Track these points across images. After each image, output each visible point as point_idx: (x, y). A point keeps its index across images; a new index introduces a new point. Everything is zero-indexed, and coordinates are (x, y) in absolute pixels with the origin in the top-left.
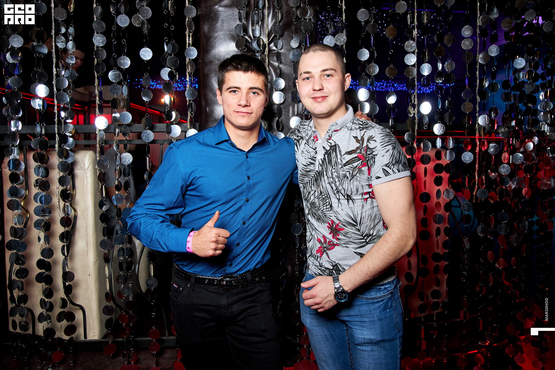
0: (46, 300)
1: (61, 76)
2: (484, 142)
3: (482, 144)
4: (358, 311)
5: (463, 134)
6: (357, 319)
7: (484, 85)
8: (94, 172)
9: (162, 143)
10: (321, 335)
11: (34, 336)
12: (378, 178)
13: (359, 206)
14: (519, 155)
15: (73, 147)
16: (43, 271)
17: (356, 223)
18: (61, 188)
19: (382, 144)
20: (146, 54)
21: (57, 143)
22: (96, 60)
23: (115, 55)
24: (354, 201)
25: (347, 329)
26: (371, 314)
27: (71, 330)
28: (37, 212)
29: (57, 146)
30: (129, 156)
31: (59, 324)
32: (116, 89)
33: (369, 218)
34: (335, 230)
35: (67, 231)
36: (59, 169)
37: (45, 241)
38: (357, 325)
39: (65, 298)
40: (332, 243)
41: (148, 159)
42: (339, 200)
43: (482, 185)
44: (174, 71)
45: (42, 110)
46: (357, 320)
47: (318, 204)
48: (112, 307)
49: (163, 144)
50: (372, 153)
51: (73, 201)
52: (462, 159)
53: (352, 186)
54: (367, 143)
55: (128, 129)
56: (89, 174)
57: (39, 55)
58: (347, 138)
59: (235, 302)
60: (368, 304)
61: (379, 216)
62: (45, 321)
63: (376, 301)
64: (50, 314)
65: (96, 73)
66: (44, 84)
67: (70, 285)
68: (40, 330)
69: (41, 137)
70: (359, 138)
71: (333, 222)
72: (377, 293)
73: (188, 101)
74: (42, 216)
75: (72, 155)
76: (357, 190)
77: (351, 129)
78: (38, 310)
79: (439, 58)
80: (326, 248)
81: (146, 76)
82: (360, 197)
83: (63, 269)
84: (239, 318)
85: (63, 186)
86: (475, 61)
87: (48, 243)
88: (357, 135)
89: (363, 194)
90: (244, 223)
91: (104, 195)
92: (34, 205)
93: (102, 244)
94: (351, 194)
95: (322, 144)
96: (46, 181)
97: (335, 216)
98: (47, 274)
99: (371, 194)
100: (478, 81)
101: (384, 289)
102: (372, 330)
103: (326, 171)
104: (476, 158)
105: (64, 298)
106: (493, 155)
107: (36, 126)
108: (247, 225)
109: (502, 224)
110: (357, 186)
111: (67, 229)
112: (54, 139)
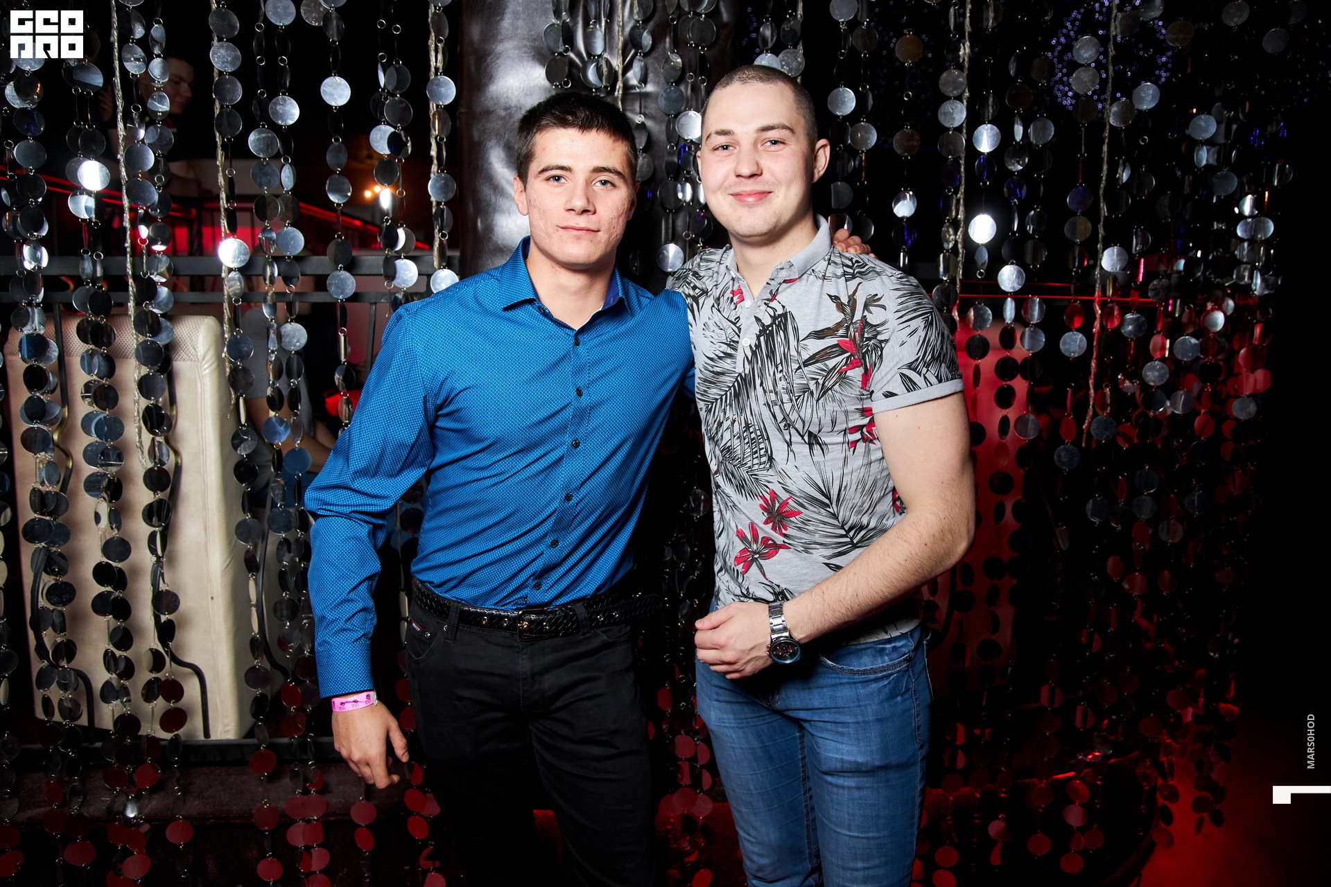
0: (118, 653)
1: (138, 142)
2: (1112, 309)
3: (1107, 314)
4: (830, 698)
5: (1066, 291)
6: (826, 717)
7: (1119, 178)
8: (219, 366)
9: (373, 301)
10: (741, 748)
11: (93, 732)
12: (889, 395)
13: (838, 459)
14: (1190, 342)
15: (168, 309)
16: (109, 589)
17: (829, 499)
18: (144, 403)
19: (900, 314)
20: (337, 92)
21: (132, 298)
22: (217, 105)
23: (262, 93)
24: (824, 447)
25: (802, 737)
26: (860, 706)
27: (174, 719)
28: (90, 456)
29: (131, 304)
30: (300, 330)
31: (148, 707)
32: (267, 174)
33: (860, 487)
34: (779, 515)
35: (160, 502)
36: (138, 358)
37: (111, 523)
38: (827, 730)
39: (160, 648)
40: (770, 542)
41: (342, 338)
42: (789, 444)
43: (1103, 408)
44: (402, 133)
45: (94, 220)
46: (827, 720)
47: (739, 452)
48: (266, 670)
49: (376, 303)
50: (875, 337)
51: (171, 432)
52: (1062, 347)
53: (821, 413)
54: (863, 312)
55: (297, 268)
56: (207, 371)
57: (83, 91)
58: (814, 296)
59: (548, 669)
60: (855, 683)
61: (884, 484)
62: (117, 699)
63: (872, 676)
64: (127, 683)
65: (217, 134)
66: (97, 159)
67: (170, 622)
68: (105, 716)
69: (94, 285)
70: (845, 300)
71: (774, 495)
72: (877, 660)
73: (434, 204)
74: (102, 466)
75: (167, 327)
76: (834, 423)
77: (824, 278)
78: (101, 676)
79: (1019, 112)
80: (758, 553)
81: (337, 144)
82: (840, 439)
83: (152, 585)
84: (558, 704)
85: (147, 397)
86: (1101, 122)
87: (118, 528)
88: (838, 292)
89: (847, 431)
90: (568, 498)
91: (243, 420)
92: (83, 441)
93: (241, 532)
94: (819, 432)
95: (751, 312)
96: (109, 386)
97: (780, 483)
98: (118, 597)
99: (865, 430)
100: (1105, 167)
101: (893, 651)
102: (862, 744)
103: (762, 376)
104: (1092, 346)
105: (156, 650)
106: (1132, 339)
107: (83, 259)
108: (574, 500)
109: (1144, 497)
110: (835, 413)
111: (160, 495)
112: (125, 287)
